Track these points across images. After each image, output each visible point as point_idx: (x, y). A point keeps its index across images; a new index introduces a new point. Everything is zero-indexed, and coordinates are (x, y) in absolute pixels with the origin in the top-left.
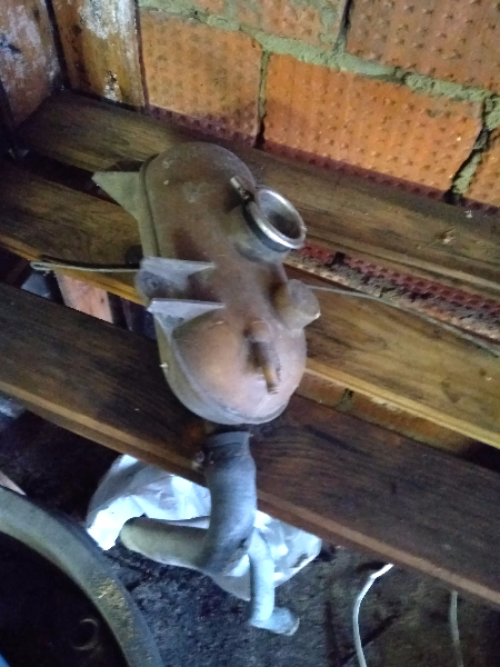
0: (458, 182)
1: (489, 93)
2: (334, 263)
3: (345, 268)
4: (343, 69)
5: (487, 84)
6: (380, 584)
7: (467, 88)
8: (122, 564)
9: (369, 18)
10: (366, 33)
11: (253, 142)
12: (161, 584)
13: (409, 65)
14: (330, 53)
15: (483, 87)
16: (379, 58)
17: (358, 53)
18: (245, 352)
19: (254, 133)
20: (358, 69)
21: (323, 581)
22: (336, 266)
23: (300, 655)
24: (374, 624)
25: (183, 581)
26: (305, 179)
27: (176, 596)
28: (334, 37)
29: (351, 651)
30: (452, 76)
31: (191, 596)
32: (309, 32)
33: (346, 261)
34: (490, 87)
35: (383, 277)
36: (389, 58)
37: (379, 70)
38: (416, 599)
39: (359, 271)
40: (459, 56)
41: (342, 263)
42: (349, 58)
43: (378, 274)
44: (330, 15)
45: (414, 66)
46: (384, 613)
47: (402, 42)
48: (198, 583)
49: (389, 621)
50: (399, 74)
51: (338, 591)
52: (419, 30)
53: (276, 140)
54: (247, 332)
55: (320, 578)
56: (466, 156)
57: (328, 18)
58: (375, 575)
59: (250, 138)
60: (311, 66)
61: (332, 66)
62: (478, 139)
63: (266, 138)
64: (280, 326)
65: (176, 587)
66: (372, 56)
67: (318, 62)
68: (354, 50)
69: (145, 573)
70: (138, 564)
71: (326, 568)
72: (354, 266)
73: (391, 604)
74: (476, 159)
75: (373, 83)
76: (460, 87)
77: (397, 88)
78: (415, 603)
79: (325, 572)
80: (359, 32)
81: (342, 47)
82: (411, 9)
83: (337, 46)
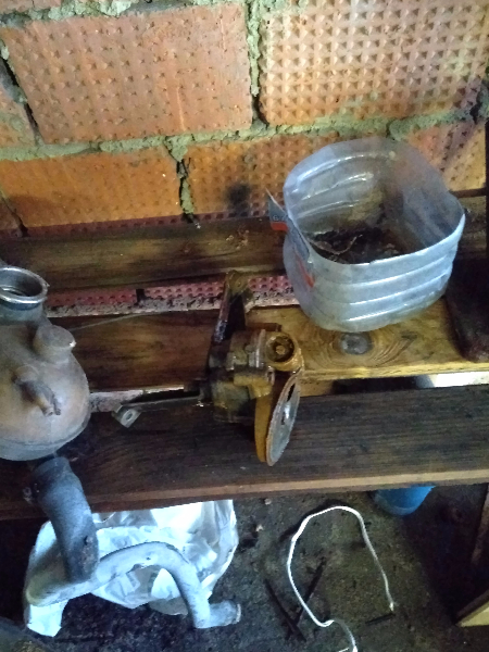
0: (184, 205)
1: (162, 138)
2: (139, 300)
3: (150, 301)
4: (51, 156)
5: (156, 132)
6: (302, 544)
7: (146, 138)
8: (75, 642)
9: (48, 116)
10: (53, 126)
11: (19, 233)
12: (117, 641)
13: (95, 137)
14: (34, 149)
15: (155, 135)
16: (72, 139)
17: (55, 141)
18: (18, 394)
19: (15, 226)
20: (62, 153)
21: (255, 565)
22: (142, 302)
23: (259, 638)
24: (309, 579)
25: (137, 627)
26: (66, 245)
27: (135, 643)
28: (31, 135)
29: (298, 610)
30: (129, 134)
31: (149, 637)
32: (9, 139)
33: (147, 295)
34: (159, 132)
35: (180, 295)
36: (79, 138)
37: (78, 148)
38: (334, 541)
39: (162, 299)
40: (125, 120)
41: (145, 298)
42: (51, 147)
43: (176, 295)
44: (18, 122)
45: (100, 137)
46: (314, 565)
47: (81, 123)
48: (150, 622)
49: (320, 569)
50: (94, 146)
51: (271, 566)
52: (87, 112)
53: (35, 225)
54: (14, 379)
55: (252, 563)
56: (179, 185)
57: (16, 124)
58: (295, 538)
59: (14, 231)
60: (26, 162)
61: (43, 157)
62: (178, 170)
63: (26, 226)
64: (43, 364)
65: (131, 635)
66: (66, 140)
67: (30, 157)
68: (51, 140)
69: (99, 638)
70: (90, 634)
71: (254, 552)
72: (156, 296)
73: (316, 555)
74: (185, 185)
75: (79, 159)
76: (141, 140)
77: (99, 156)
78: (334, 545)
79: (254, 556)
80: (47, 127)
81: (40, 141)
82: (73, 100)
83: (37, 143)
